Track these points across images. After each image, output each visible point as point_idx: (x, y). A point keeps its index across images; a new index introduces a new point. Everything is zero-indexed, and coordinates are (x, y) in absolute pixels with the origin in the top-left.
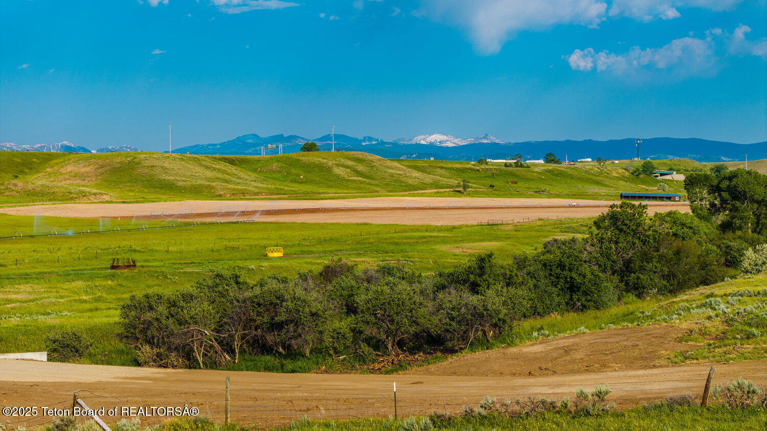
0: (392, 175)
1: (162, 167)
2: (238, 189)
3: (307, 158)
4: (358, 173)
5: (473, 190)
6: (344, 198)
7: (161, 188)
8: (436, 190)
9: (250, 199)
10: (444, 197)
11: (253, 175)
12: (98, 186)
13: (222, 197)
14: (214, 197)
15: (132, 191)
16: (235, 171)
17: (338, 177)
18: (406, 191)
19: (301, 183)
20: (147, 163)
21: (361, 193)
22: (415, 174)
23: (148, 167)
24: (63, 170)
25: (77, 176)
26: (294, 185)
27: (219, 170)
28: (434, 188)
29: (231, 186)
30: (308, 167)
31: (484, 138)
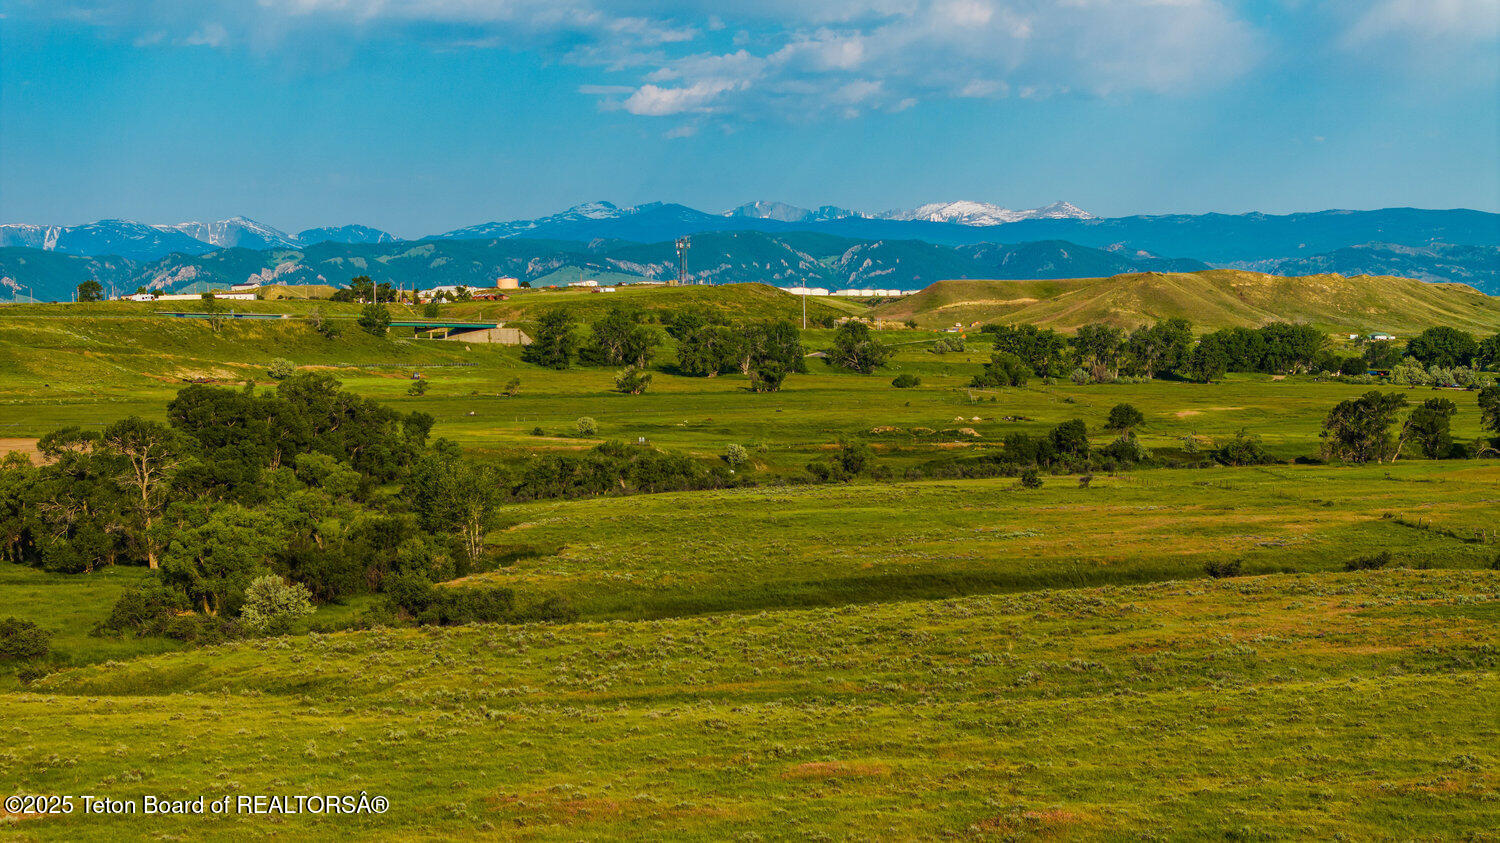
31: (1057, 208)
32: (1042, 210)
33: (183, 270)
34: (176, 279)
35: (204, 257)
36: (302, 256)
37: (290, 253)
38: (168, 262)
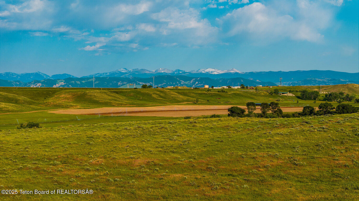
0: (173, 97)
1: (94, 95)
2: (119, 103)
3: (143, 91)
4: (161, 97)
5: (200, 102)
6: (154, 106)
7: (94, 103)
8: (187, 103)
9: (124, 107)
10: (189, 105)
11: (124, 98)
12: (73, 102)
13: (114, 106)
14: (112, 106)
15: (85, 104)
16: (118, 96)
17: (153, 98)
18: (177, 103)
19: (141, 100)
20: (89, 94)
21: (161, 104)
22: (181, 96)
23: (89, 95)
24: (61, 96)
25: (66, 98)
26: (139, 101)
27: (113, 96)
28: (187, 102)
29: (117, 102)
30: (144, 94)
31: (232, 70)
32: (228, 70)
33: (38, 84)
34: (37, 86)
35: (41, 81)
36: (64, 81)
37: (61, 80)
38: (33, 82)
